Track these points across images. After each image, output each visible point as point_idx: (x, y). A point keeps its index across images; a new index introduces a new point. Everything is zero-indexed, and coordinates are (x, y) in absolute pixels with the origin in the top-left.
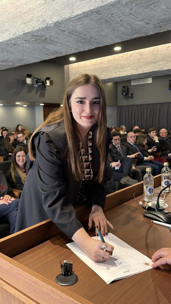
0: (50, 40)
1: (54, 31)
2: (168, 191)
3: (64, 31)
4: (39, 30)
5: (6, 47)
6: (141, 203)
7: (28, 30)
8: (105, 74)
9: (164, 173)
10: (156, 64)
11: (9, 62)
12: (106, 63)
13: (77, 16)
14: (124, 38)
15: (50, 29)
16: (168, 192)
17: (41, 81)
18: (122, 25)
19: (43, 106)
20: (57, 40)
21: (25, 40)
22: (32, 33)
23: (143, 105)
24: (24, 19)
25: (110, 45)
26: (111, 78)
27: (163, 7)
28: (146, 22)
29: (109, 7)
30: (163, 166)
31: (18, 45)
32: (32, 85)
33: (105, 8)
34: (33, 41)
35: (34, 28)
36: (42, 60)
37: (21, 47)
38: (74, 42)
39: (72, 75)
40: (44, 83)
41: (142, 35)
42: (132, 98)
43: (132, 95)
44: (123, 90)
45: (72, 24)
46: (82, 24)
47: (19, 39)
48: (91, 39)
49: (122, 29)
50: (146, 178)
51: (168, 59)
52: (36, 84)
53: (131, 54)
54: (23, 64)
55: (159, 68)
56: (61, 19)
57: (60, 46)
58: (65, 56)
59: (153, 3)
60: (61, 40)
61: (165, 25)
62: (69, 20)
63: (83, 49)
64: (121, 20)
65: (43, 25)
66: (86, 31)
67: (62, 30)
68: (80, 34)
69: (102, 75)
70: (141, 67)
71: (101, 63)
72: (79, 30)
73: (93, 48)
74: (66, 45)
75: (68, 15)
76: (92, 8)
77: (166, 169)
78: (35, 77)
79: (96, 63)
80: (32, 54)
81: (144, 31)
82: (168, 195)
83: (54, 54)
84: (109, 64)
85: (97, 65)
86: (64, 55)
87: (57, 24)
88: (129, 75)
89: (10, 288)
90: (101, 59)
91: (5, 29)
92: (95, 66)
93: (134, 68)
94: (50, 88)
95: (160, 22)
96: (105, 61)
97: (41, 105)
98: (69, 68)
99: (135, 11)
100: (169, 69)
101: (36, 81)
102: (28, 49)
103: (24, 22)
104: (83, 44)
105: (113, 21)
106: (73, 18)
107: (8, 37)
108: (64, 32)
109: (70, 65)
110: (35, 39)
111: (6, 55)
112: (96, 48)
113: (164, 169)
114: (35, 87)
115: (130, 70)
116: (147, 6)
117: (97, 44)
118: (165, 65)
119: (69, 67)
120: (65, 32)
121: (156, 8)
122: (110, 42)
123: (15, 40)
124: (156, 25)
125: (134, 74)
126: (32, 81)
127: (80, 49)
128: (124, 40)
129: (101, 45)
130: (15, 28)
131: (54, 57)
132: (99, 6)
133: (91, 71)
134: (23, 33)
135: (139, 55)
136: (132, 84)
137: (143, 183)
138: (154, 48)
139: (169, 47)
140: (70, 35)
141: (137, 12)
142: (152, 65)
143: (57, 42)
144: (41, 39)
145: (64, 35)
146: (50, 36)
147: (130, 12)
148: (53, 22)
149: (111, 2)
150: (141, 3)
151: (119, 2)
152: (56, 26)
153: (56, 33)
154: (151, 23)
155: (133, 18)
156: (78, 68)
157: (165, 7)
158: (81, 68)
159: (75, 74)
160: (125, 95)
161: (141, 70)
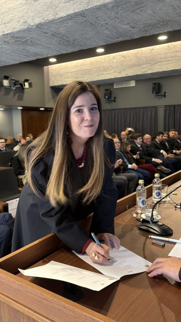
0: (31, 41)
1: (36, 33)
3: (46, 33)
4: (20, 32)
6: (135, 215)
7: (8, 31)
8: (87, 77)
10: (141, 67)
12: (88, 65)
13: (61, 18)
14: (108, 41)
15: (32, 31)
17: (19, 83)
19: (21, 109)
20: (38, 42)
21: (5, 42)
22: (12, 34)
23: (126, 109)
24: (4, 19)
25: (94, 48)
28: (132, 26)
29: (95, 10)
32: (9, 88)
33: (91, 11)
34: (13, 42)
35: (15, 29)
36: (22, 62)
38: (57, 44)
39: (53, 77)
40: (22, 86)
41: (127, 39)
42: (115, 101)
43: (115, 98)
44: (106, 93)
45: (55, 26)
46: (66, 26)
48: (75, 41)
49: (107, 32)
52: (14, 87)
53: (114, 56)
55: (143, 71)
56: (43, 21)
57: (42, 48)
58: (47, 58)
59: (139, 8)
60: (43, 42)
61: (151, 29)
62: (52, 22)
63: (65, 52)
64: (106, 24)
65: (24, 26)
66: (70, 34)
67: (44, 32)
68: (64, 36)
70: (124, 70)
71: (83, 65)
72: (63, 32)
73: (76, 51)
74: (47, 47)
75: (51, 17)
76: (76, 11)
78: (13, 78)
79: (78, 65)
80: (11, 56)
81: (130, 35)
83: (34, 56)
84: (91, 66)
85: (78, 67)
86: (45, 57)
87: (39, 26)
88: (112, 79)
90: (83, 61)
93: (118, 71)
94: (29, 90)
95: (146, 27)
96: (87, 63)
97: (19, 108)
98: (48, 70)
99: (120, 15)
100: (153, 73)
101: (14, 83)
102: (6, 51)
103: (4, 23)
104: (66, 47)
105: (97, 24)
106: (56, 20)
108: (46, 34)
109: (50, 66)
110: (15, 40)
112: (79, 51)
114: (13, 89)
115: (113, 73)
116: (133, 10)
117: (81, 47)
118: (149, 68)
119: (48, 68)
120: (47, 34)
121: (142, 12)
122: (94, 45)
125: (117, 77)
126: (10, 83)
127: (62, 52)
128: (108, 43)
129: (85, 48)
131: (34, 59)
132: (84, 9)
133: (72, 73)
134: (2, 34)
135: (122, 57)
136: (115, 87)
138: (138, 51)
139: (153, 49)
140: (52, 36)
141: (123, 16)
142: (136, 68)
143: (38, 44)
144: (21, 41)
145: (46, 36)
146: (31, 38)
147: (116, 16)
148: (35, 23)
149: (97, 6)
150: (127, 7)
151: (105, 5)
152: (39, 27)
153: (39, 35)
154: (136, 27)
155: (119, 22)
156: (58, 70)
157: (151, 12)
158: (61, 70)
159: (56, 76)
160: (108, 99)
161: (125, 73)
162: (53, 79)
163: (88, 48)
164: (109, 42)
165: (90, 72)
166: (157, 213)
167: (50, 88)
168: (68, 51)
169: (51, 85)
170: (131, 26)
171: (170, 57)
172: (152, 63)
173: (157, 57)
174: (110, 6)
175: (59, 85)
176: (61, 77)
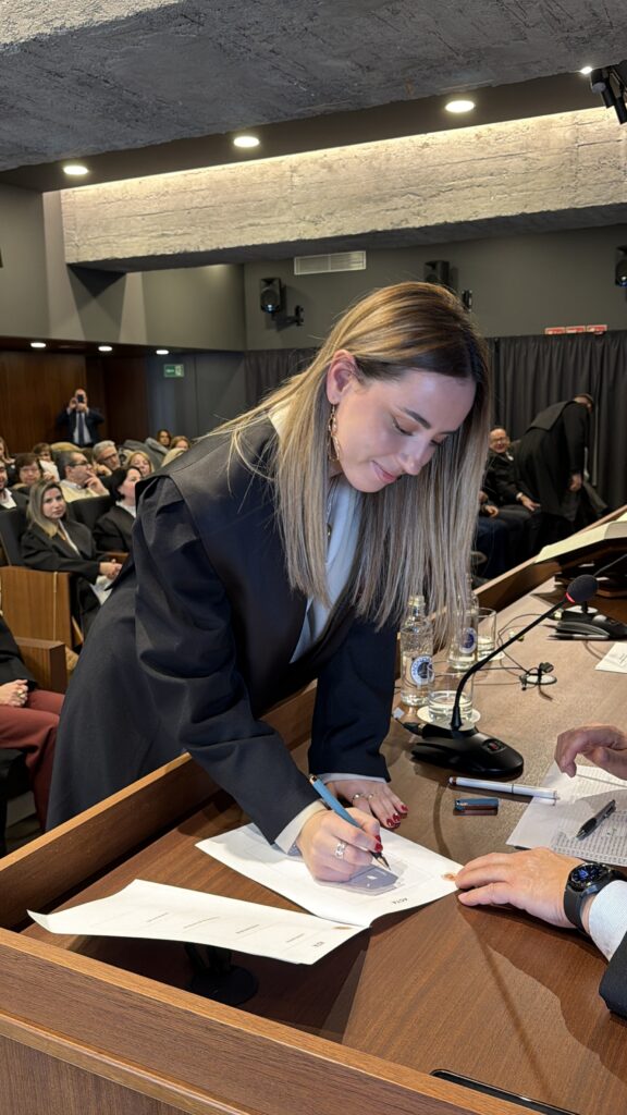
1: (20, 72)
3: (57, 74)
8: (202, 233)
10: (384, 206)
12: (202, 193)
13: (114, 23)
14: (279, 111)
15: (5, 63)
18: (274, 68)
20: (28, 107)
26: (225, 249)
27: (423, 17)
28: (361, 64)
38: (95, 115)
41: (344, 106)
42: (297, 321)
43: (298, 310)
44: (267, 291)
45: (90, 51)
46: (130, 53)
48: (159, 108)
49: (274, 80)
51: (423, 189)
53: (294, 164)
55: (395, 221)
56: (48, 31)
57: (39, 128)
59: (390, 3)
60: (45, 106)
61: (426, 78)
62: (81, 35)
63: (127, 144)
66: (142, 80)
67: (49, 72)
68: (121, 88)
69: (188, 234)
70: (331, 214)
71: (185, 192)
72: (117, 74)
73: (164, 141)
74: (61, 126)
75: (76, 20)
76: (169, 1)
79: (166, 189)
81: (353, 94)
83: (12, 155)
84: (215, 196)
85: (168, 197)
87: (33, 49)
88: (288, 243)
90: (185, 175)
92: (163, 202)
93: (308, 217)
95: (409, 68)
96: (201, 185)
98: (60, 204)
99: (323, 22)
100: (427, 227)
104: (128, 126)
105: (242, 50)
106: (95, 29)
108: (59, 79)
109: (63, 192)
112: (173, 142)
115: (291, 222)
116: (368, 11)
117: (181, 128)
118: (415, 210)
119: (60, 199)
120: (61, 80)
121: (398, 17)
125: (307, 237)
127: (116, 143)
128: (278, 118)
129: (195, 134)
131: (11, 165)
133: (146, 217)
135: (324, 168)
136: (296, 273)
138: (377, 147)
139: (426, 145)
140: (80, 89)
141: (333, 28)
142: (371, 208)
143: (27, 112)
145: (56, 87)
147: (306, 25)
148: (18, 37)
152: (30, 53)
153: (29, 79)
154: (376, 69)
155: (318, 46)
156: (95, 206)
157: (428, 17)
158: (108, 206)
159: (86, 226)
160: (272, 312)
161: (332, 223)
162: (76, 238)
163: (207, 134)
164: (282, 114)
167: (65, 267)
168: (135, 142)
169: (72, 260)
170: (357, 64)
171: (484, 175)
172: (424, 192)
173: (442, 173)
175: (100, 259)
176: (105, 230)
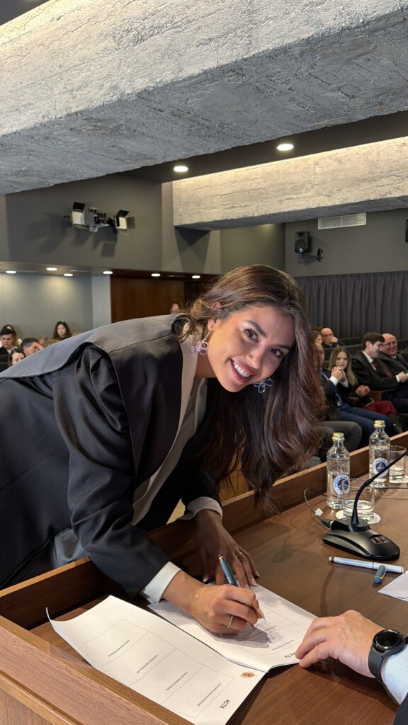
0: (129, 129)
1: (138, 110)
2: (383, 486)
3: (160, 110)
4: (102, 108)
5: (27, 143)
6: (319, 512)
7: (78, 106)
8: (256, 205)
9: (374, 443)
10: (375, 184)
11: (32, 176)
12: (257, 180)
13: (190, 78)
14: (298, 126)
15: (128, 105)
16: (383, 489)
17: (107, 219)
18: (292, 100)
19: (111, 276)
20: (145, 131)
21: (71, 129)
22: (88, 113)
23: (344, 276)
24: (70, 82)
25: (266, 141)
26: (270, 214)
27: (386, 62)
28: (348, 94)
29: (263, 61)
30: (373, 429)
31: (53, 139)
32: (85, 228)
33: (254, 63)
34: (89, 130)
35: (92, 102)
36: (109, 173)
37: (61, 143)
38: (184, 134)
39: (180, 205)
40: (113, 224)
41: (340, 121)
43: (319, 252)
44: (300, 240)
45: (178, 95)
46: (201, 95)
47: (56, 126)
48: (223, 128)
49: (293, 107)
50: (334, 456)
51: (403, 172)
52: (94, 227)
53: (317, 160)
54: (66, 182)
55: (383, 193)
56: (152, 85)
57: (151, 143)
58: (163, 164)
59: (363, 54)
60: (154, 130)
61: (392, 100)
62: (172, 86)
63: (204, 151)
64: (290, 89)
65: (112, 97)
66: (211, 111)
67: (155, 109)
68: (198, 116)
69: (248, 206)
70: (340, 190)
71: (247, 180)
72: (195, 108)
73: (227, 148)
74: (164, 141)
75: (168, 77)
76: (223, 62)
77: (380, 436)
78: (94, 209)
79: (235, 179)
80: (87, 159)
81: (345, 113)
82: (382, 495)
83: (137, 160)
84: (265, 182)
85: (237, 183)
86: (160, 163)
87: (144, 96)
88: (311, 209)
89: (22, 694)
90: (248, 170)
91: (24, 103)
92: (234, 187)
93: (324, 193)
94: (127, 234)
95: (381, 94)
96: (257, 175)
97: (105, 273)
98: (172, 190)
99: (321, 69)
100: (404, 196)
101: (95, 218)
102: (76, 149)
103: (69, 89)
104: (205, 140)
105: (271, 89)
106: (180, 82)
107: (31, 121)
108: (159, 112)
109: (174, 182)
110: (94, 126)
111: (26, 160)
112: (234, 148)
113: (375, 435)
114: (92, 232)
115: (313, 196)
116: (349, 60)
117: (237, 140)
118: (396, 186)
119: (172, 187)
120: (162, 114)
121: (370, 63)
122: (265, 135)
123: (48, 127)
124: (371, 100)
125: (323, 205)
126: (86, 218)
127: (197, 151)
128: (298, 130)
129: (247, 143)
130: (49, 101)
131: (137, 166)
132: (240, 58)
133: (223, 197)
134: (65, 113)
135: (335, 160)
136: (319, 228)
137: (325, 467)
138: (371, 147)
139: (404, 144)
140: (173, 118)
141: (327, 72)
142: (366, 185)
143: (143, 134)
144: (107, 127)
145: (160, 118)
146: (128, 121)
147: (310, 71)
148: (135, 89)
149: (267, 51)
150: (335, 53)
151: (285, 50)
152: (143, 98)
153: (143, 114)
154: (358, 96)
155: (318, 84)
156: (193, 190)
157: (389, 62)
158: (200, 190)
159: (187, 203)
160: (303, 253)
161: (340, 196)
162: (181, 210)
163: (253, 142)
164: (299, 128)
165: (263, 194)
166: (372, 510)
167: (173, 229)
168: (209, 149)
169: (177, 223)
170: (345, 94)
172: (402, 174)
174: (297, 51)
175: (194, 222)
176: (198, 206)
